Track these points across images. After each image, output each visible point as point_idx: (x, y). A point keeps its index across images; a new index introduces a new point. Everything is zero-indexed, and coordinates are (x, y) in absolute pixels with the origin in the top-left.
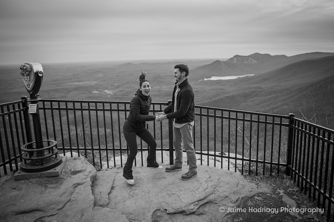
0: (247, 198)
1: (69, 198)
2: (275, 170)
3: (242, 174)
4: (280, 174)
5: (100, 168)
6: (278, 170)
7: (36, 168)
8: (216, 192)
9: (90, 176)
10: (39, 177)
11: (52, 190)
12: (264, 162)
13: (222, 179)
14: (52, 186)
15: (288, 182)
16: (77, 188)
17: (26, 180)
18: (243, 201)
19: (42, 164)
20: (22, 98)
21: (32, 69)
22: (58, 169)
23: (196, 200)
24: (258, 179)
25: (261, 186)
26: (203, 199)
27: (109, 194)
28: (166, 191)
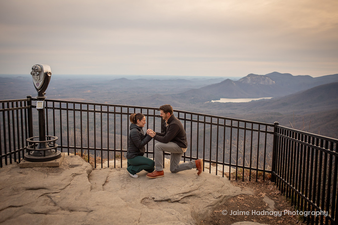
0: (230, 197)
1: (69, 183)
2: (261, 177)
3: (230, 179)
4: (265, 180)
5: (94, 167)
6: (264, 176)
7: (39, 158)
8: (200, 189)
9: (86, 169)
10: (41, 167)
11: (53, 176)
12: (250, 169)
13: (209, 181)
14: (53, 174)
15: (272, 187)
16: (75, 177)
17: (30, 168)
18: (225, 199)
19: (44, 156)
20: (28, 97)
21: (42, 69)
22: (58, 161)
23: (181, 192)
24: (243, 184)
25: (246, 189)
26: (188, 193)
27: (103, 185)
28: (155, 185)
